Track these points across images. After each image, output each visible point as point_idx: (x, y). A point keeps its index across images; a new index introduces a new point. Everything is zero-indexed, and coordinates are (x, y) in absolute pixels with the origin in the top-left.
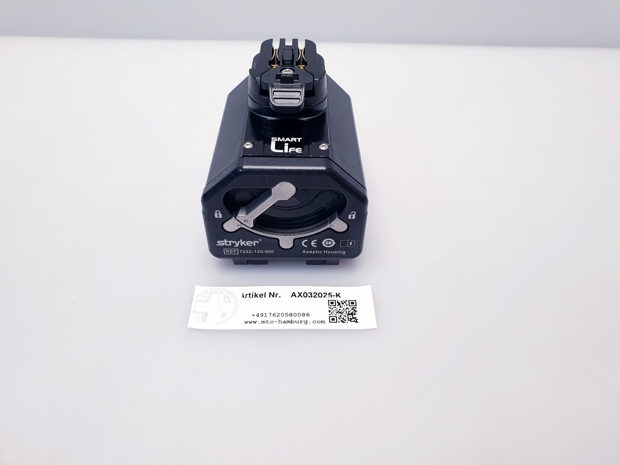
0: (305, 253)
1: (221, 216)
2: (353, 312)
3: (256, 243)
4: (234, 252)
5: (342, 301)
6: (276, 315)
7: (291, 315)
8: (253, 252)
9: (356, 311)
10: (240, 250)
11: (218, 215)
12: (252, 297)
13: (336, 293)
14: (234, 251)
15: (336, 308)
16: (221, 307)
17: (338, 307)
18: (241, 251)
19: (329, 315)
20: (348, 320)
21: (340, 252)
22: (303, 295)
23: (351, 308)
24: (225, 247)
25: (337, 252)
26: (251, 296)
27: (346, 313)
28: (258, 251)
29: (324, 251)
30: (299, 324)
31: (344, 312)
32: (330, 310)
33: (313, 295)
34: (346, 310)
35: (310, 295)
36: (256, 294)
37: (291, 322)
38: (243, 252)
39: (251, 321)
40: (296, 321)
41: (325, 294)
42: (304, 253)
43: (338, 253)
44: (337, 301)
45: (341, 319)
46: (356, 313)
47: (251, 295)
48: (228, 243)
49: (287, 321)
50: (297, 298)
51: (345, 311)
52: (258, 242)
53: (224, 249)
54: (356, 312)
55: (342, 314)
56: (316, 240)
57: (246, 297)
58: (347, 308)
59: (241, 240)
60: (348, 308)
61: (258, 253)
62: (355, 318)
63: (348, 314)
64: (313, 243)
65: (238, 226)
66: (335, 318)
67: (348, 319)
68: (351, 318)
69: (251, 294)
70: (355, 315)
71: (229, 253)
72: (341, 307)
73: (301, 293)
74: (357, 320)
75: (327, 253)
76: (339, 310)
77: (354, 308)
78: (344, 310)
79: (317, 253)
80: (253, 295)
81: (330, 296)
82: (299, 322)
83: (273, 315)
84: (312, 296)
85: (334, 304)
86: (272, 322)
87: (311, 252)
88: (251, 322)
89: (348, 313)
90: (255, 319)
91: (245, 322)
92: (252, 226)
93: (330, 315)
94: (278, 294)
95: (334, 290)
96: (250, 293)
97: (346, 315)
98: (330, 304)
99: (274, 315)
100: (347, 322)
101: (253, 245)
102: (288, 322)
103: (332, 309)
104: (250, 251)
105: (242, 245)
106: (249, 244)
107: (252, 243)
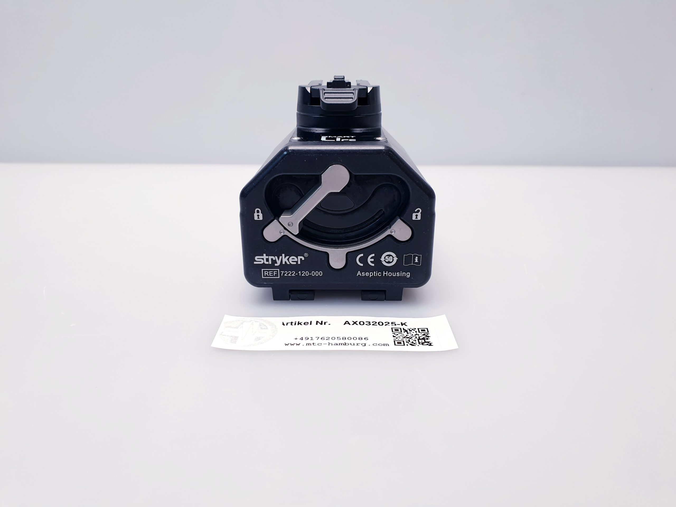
0: (361, 275)
1: (261, 218)
2: (425, 337)
3: (301, 259)
4: (274, 275)
5: (409, 328)
6: (326, 339)
7: (344, 339)
8: (297, 274)
9: (428, 337)
10: (281, 272)
11: (258, 216)
12: (295, 324)
13: (402, 323)
14: (274, 272)
15: (402, 334)
16: (255, 332)
17: (406, 333)
18: (283, 272)
19: (394, 339)
21: (403, 273)
22: (359, 323)
23: (421, 334)
24: (264, 266)
25: (400, 274)
27: (416, 338)
28: (302, 272)
29: (384, 272)
30: (355, 346)
31: (413, 337)
32: (395, 336)
33: (372, 324)
34: (415, 336)
35: (368, 323)
36: (300, 323)
37: (344, 344)
38: (285, 275)
40: (351, 344)
41: (387, 323)
42: (358, 275)
43: (401, 276)
44: (403, 329)
45: (410, 343)
46: (428, 338)
48: (267, 260)
50: (351, 326)
52: (303, 259)
53: (262, 270)
55: (410, 339)
56: (373, 255)
57: (287, 325)
58: (417, 334)
59: (283, 255)
61: (303, 275)
62: (428, 342)
64: (369, 260)
65: (281, 233)
66: (402, 342)
67: (419, 343)
68: (423, 342)
71: (268, 275)
72: (409, 333)
73: (356, 322)
74: (430, 343)
75: (387, 275)
76: (407, 335)
77: (426, 335)
79: (375, 275)
81: (394, 325)
83: (321, 338)
84: (370, 324)
85: (400, 331)
86: (320, 344)
87: (367, 274)
88: (293, 344)
89: (418, 338)
90: (298, 341)
91: (285, 344)
92: (297, 232)
93: (396, 339)
94: (327, 323)
95: (398, 321)
96: (292, 322)
97: (417, 340)
98: (394, 331)
99: (323, 339)
100: (418, 346)
101: (297, 262)
102: (341, 344)
103: (398, 335)
104: (294, 273)
105: (284, 263)
106: (292, 261)
107: (296, 260)
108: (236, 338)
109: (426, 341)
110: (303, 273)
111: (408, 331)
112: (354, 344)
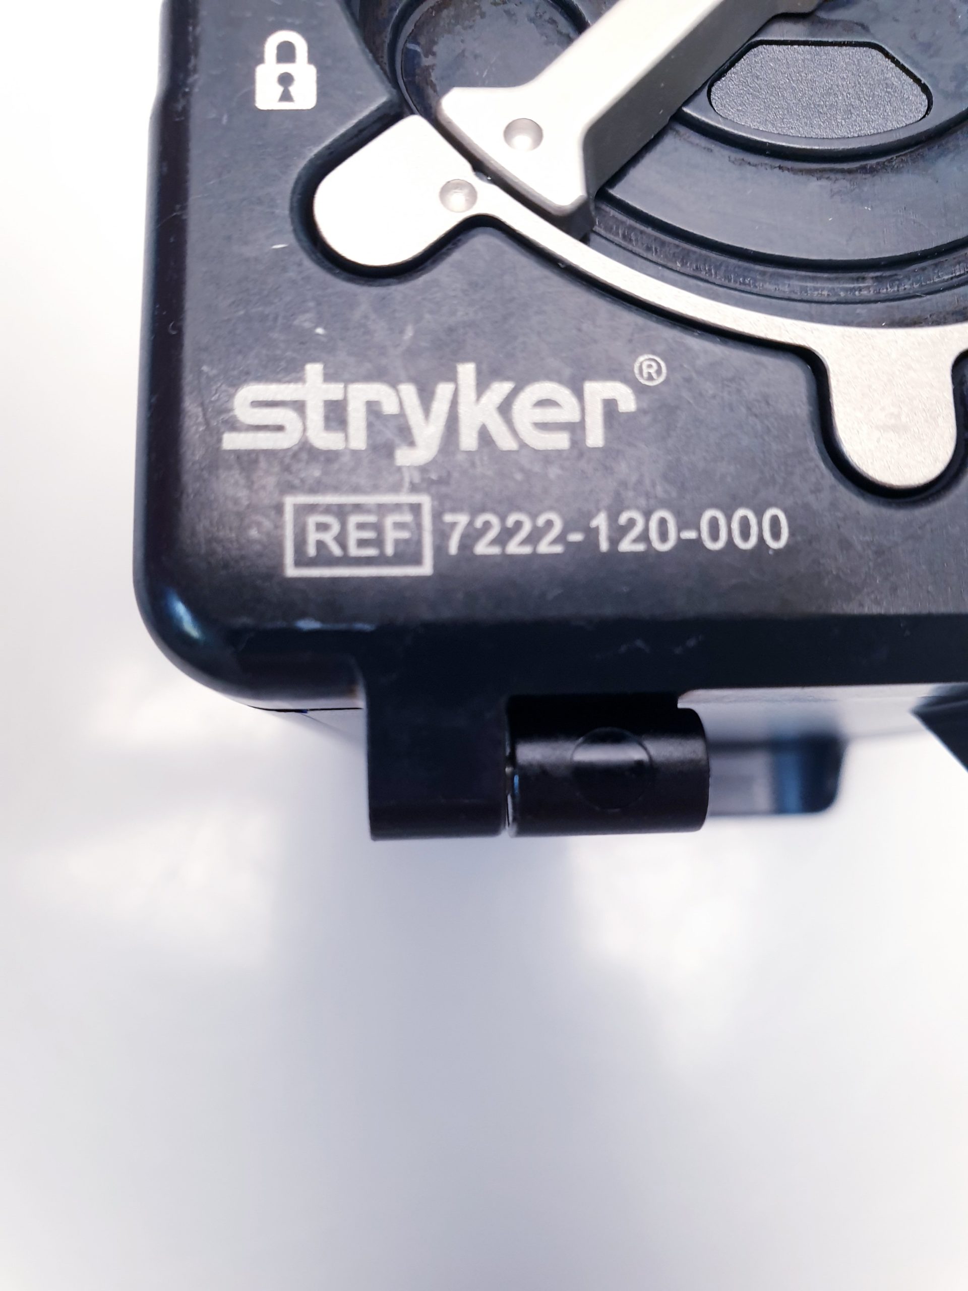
1: (305, 96)
3: (610, 406)
8: (578, 538)
10: (448, 519)
11: (286, 80)
18: (462, 519)
24: (304, 463)
38: (481, 548)
48: (336, 416)
52: (627, 402)
59: (467, 372)
92: (571, 193)
101: (576, 429)
104: (549, 524)
105: (468, 440)
106: (543, 426)
107: (568, 411)
110: (632, 523)
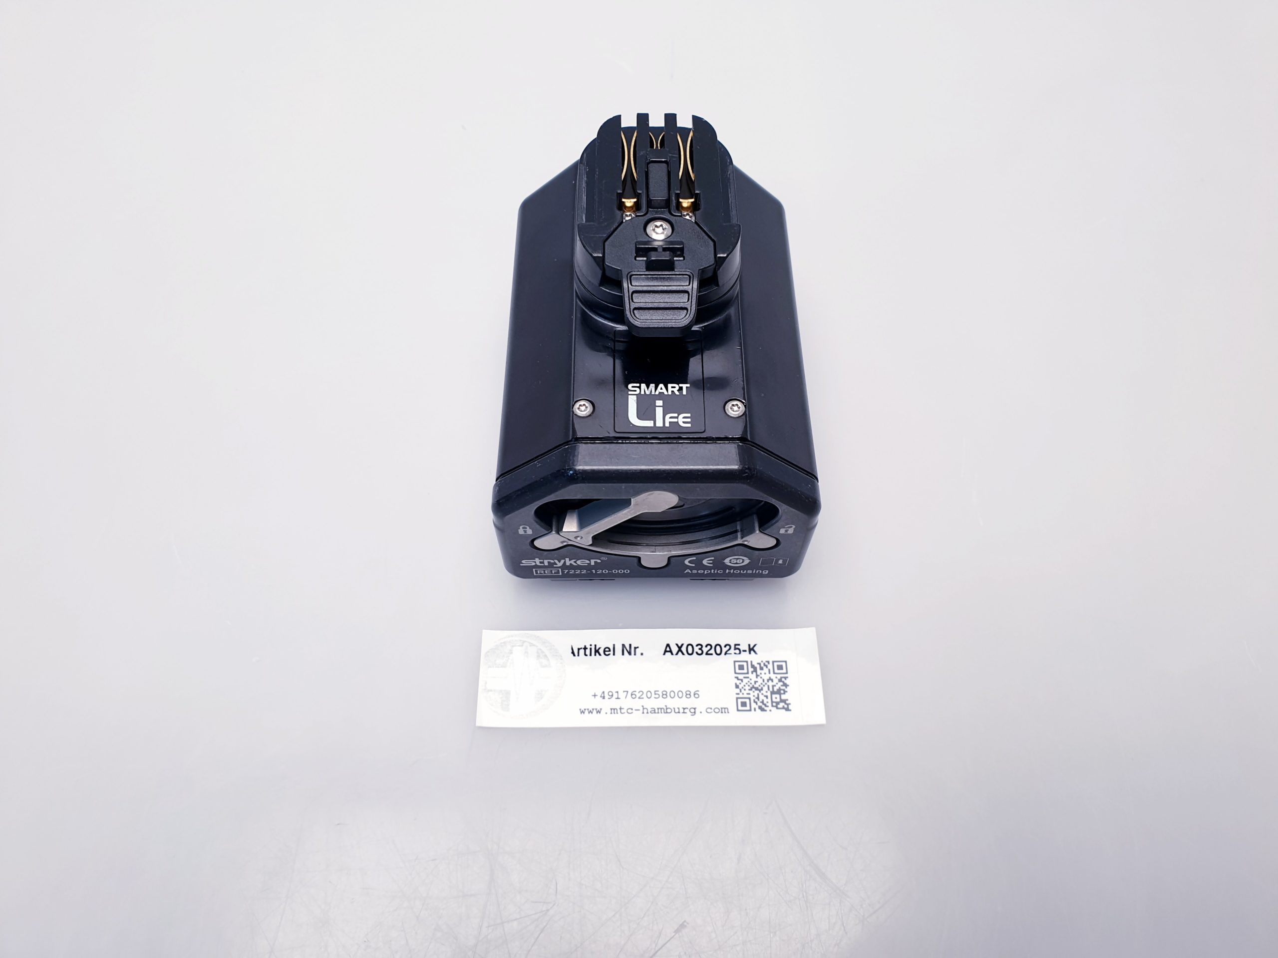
0: (690, 572)
1: (529, 533)
2: (781, 687)
3: (596, 561)
4: (553, 573)
5: (760, 662)
6: (638, 695)
7: (665, 695)
8: (590, 572)
9: (786, 685)
10: (564, 570)
11: (526, 532)
12: (591, 655)
13: (749, 645)
14: (553, 571)
15: (748, 678)
16: (533, 677)
17: (753, 676)
18: (567, 570)
19: (736, 694)
20: (772, 706)
22: (685, 649)
23: (776, 677)
26: (588, 652)
27: (769, 689)
28: (598, 570)
29: (728, 570)
30: (681, 714)
31: (764, 688)
32: (738, 684)
33: (705, 650)
34: (768, 684)
35: (699, 649)
36: (597, 649)
37: (665, 712)
38: (571, 572)
39: (591, 709)
40: (674, 708)
41: (728, 647)
42: (687, 572)
44: (751, 662)
45: (759, 704)
46: (786, 690)
47: (587, 650)
48: (542, 563)
49: (658, 709)
50: (674, 656)
51: (766, 686)
52: (599, 561)
53: (534, 569)
54: (786, 688)
55: (760, 692)
56: (713, 558)
57: (578, 655)
58: (770, 678)
59: (567, 559)
60: (772, 678)
62: (784, 701)
63: (773, 693)
64: (705, 562)
65: (562, 543)
66: (748, 701)
67: (772, 702)
68: (778, 700)
69: (587, 648)
70: (784, 693)
71: (544, 572)
72: (759, 676)
73: (682, 645)
74: (788, 705)
75: (732, 572)
76: (756, 682)
77: (783, 679)
78: (764, 684)
80: (591, 649)
81: (737, 651)
82: (680, 711)
83: (632, 695)
84: (702, 652)
85: (745, 671)
86: (630, 711)
87: (701, 571)
88: (592, 711)
89: (771, 689)
90: (598, 703)
91: (580, 710)
92: (589, 542)
93: (739, 694)
94: (638, 647)
95: (743, 637)
96: (585, 646)
97: (769, 694)
98: (737, 671)
99: (634, 696)
100: (770, 711)
101: (589, 563)
102: (660, 710)
103: (742, 680)
105: (568, 564)
106: (582, 563)
107: (587, 562)
108: (507, 693)
109: (783, 697)
111: (758, 667)
112: (679, 708)
